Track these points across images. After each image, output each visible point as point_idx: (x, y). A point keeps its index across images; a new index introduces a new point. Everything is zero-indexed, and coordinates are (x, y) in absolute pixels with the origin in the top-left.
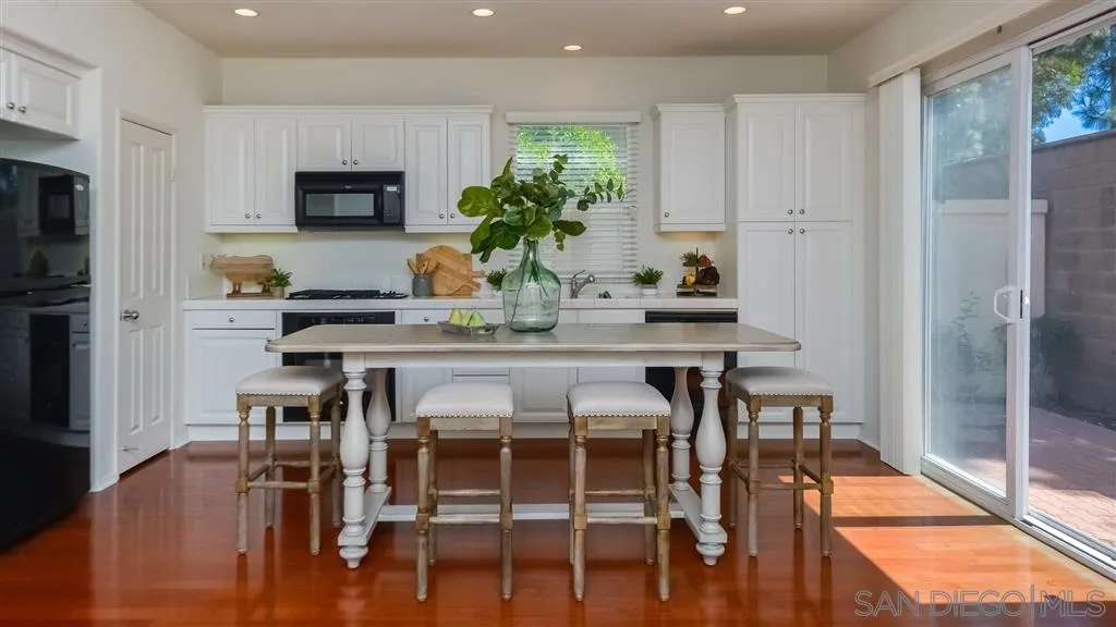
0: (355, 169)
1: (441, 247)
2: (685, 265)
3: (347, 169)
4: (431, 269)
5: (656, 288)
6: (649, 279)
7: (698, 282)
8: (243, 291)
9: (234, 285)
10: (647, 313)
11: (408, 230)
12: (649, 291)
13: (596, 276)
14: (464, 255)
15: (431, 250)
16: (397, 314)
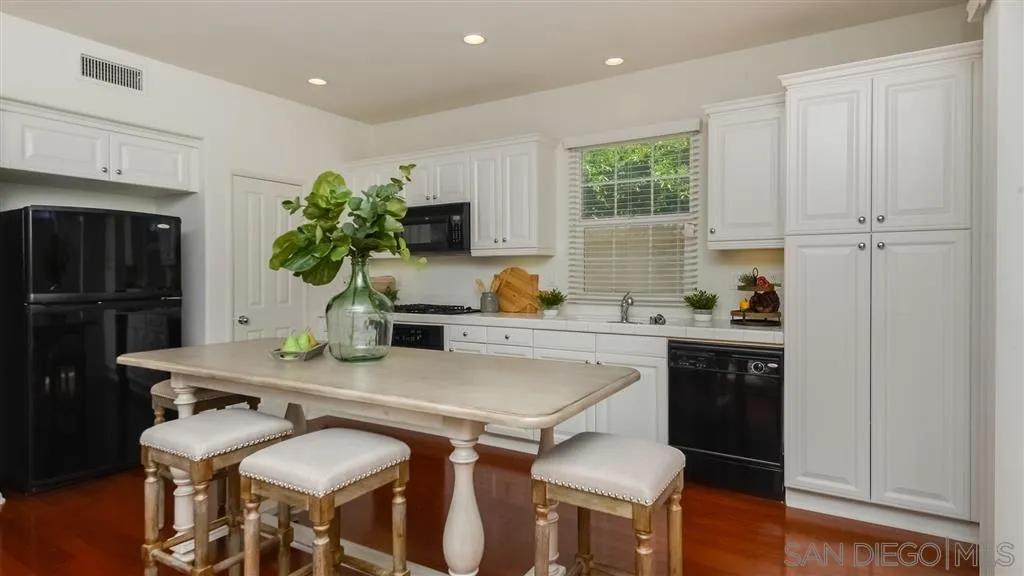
0: (435, 203)
1: (512, 269)
2: (740, 288)
3: (429, 203)
5: (711, 314)
6: (703, 303)
7: (753, 308)
10: (670, 342)
11: (474, 253)
12: (702, 317)
13: (635, 298)
14: (532, 276)
15: (505, 271)
16: (445, 328)
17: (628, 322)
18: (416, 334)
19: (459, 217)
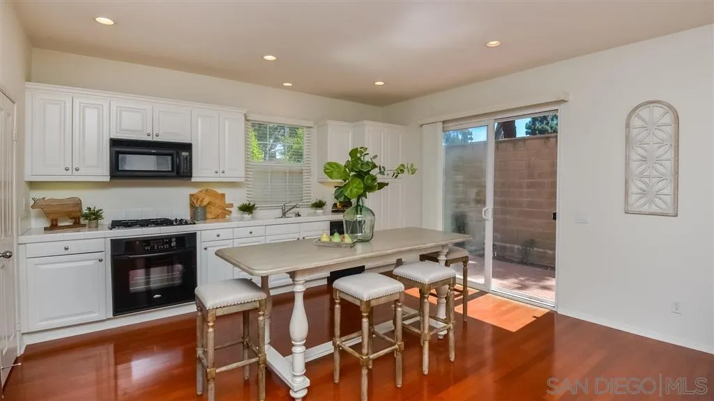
0: (155, 139)
1: (207, 190)
3: (150, 139)
4: (205, 204)
5: (323, 209)
8: (60, 224)
9: (52, 221)
11: (194, 180)
12: (320, 211)
14: (221, 194)
15: (200, 191)
16: (198, 233)
17: (286, 217)
18: (170, 242)
19: (187, 154)
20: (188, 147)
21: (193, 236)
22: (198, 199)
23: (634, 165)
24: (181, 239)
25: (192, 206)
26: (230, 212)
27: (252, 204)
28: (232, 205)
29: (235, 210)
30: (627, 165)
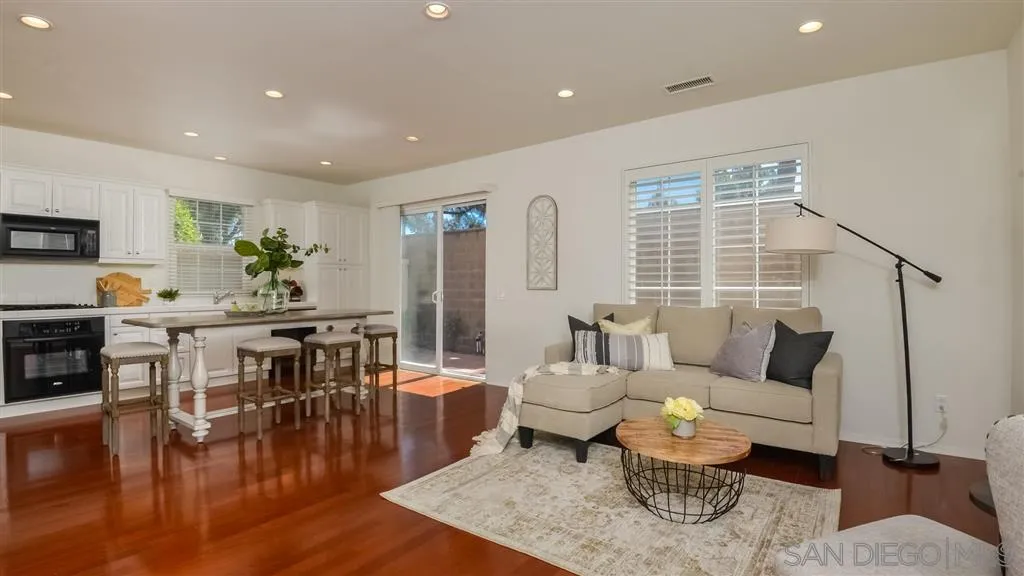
0: (55, 215)
1: (118, 274)
3: (48, 215)
4: (115, 288)
11: (101, 261)
14: (136, 278)
15: (110, 275)
16: (107, 318)
18: (73, 326)
19: (94, 232)
20: (94, 225)
21: (101, 320)
22: (106, 283)
23: (532, 248)
24: (85, 323)
25: (99, 289)
26: (148, 299)
27: (175, 289)
28: (149, 292)
29: (153, 297)
30: (528, 249)
